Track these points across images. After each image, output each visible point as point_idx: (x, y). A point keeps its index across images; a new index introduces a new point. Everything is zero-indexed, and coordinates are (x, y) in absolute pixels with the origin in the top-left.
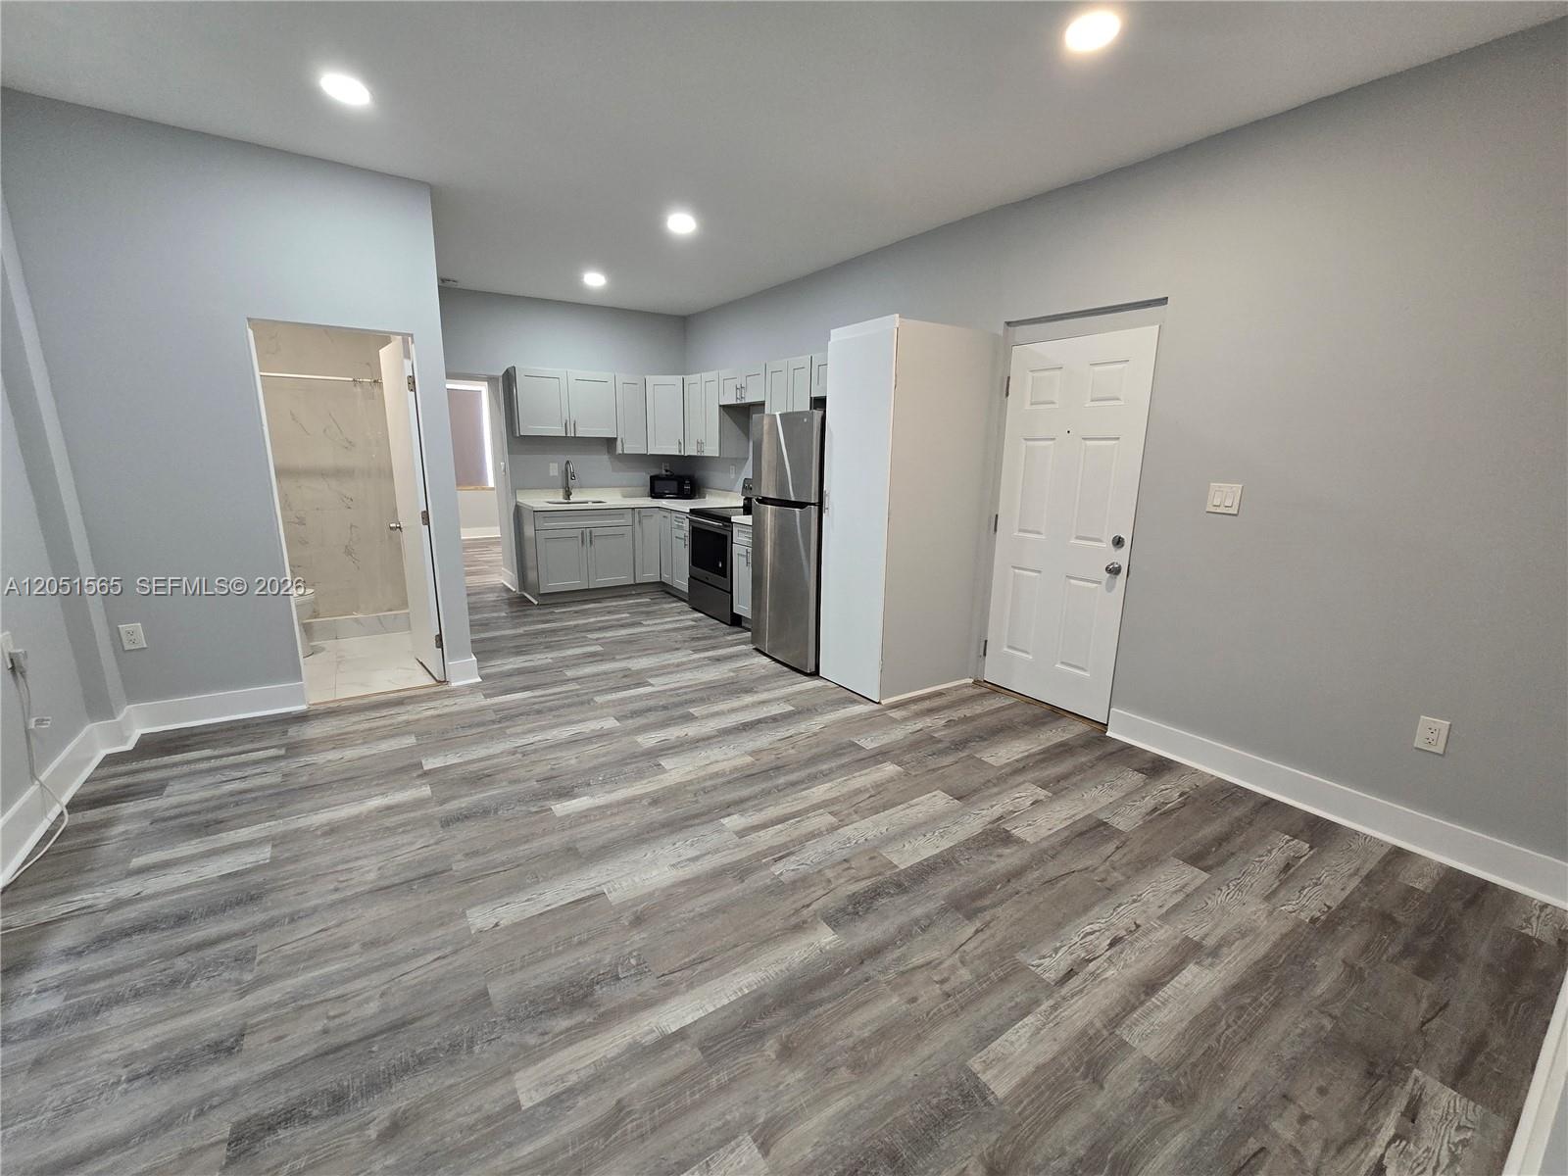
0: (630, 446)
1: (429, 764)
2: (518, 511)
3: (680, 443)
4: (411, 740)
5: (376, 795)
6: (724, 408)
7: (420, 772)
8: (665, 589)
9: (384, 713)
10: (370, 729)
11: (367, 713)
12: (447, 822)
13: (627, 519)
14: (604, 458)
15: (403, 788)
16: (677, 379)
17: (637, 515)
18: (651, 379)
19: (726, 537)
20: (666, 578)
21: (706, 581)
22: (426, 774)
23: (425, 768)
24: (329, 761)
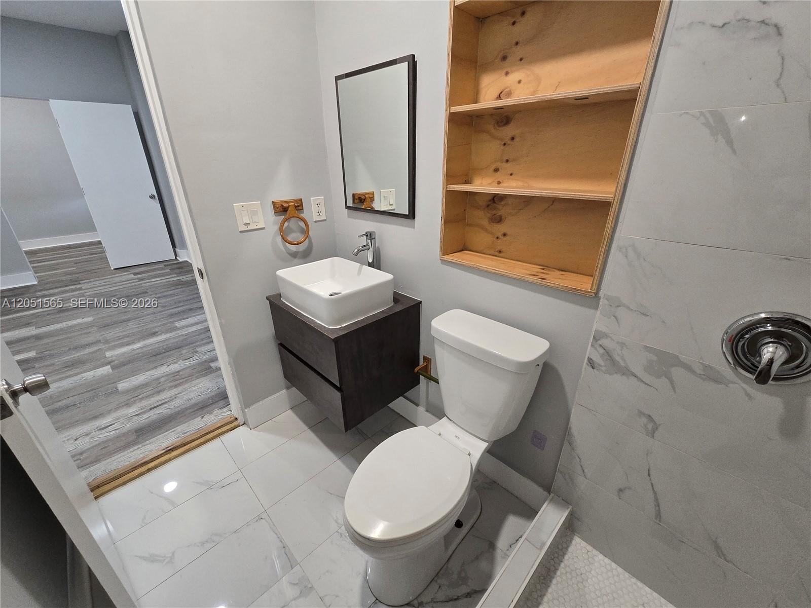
1: (107, 369)
4: (122, 386)
5: (137, 349)
7: (112, 364)
9: (154, 415)
10: (159, 392)
11: (169, 412)
12: (98, 342)
15: (123, 354)
22: (109, 363)
23: (109, 366)
24: (175, 363)
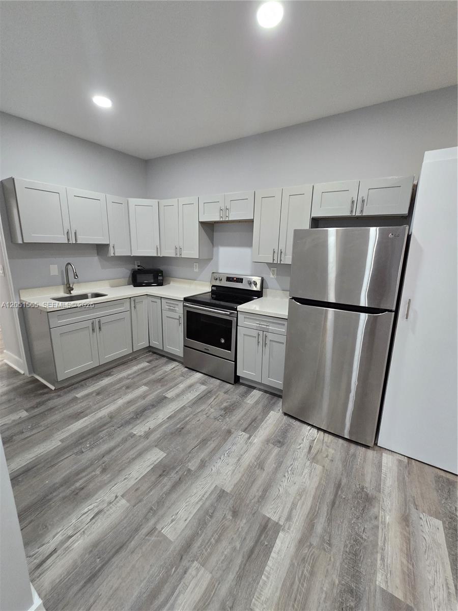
0: (120, 250)
2: (23, 310)
3: (157, 248)
6: (203, 224)
8: (154, 352)
13: (126, 306)
14: (95, 259)
16: (153, 202)
17: (132, 303)
18: (133, 201)
19: (231, 322)
20: (156, 344)
21: (206, 351)
